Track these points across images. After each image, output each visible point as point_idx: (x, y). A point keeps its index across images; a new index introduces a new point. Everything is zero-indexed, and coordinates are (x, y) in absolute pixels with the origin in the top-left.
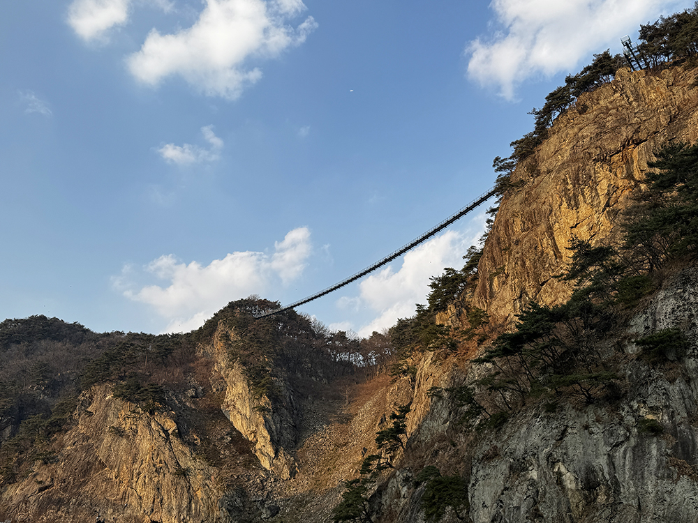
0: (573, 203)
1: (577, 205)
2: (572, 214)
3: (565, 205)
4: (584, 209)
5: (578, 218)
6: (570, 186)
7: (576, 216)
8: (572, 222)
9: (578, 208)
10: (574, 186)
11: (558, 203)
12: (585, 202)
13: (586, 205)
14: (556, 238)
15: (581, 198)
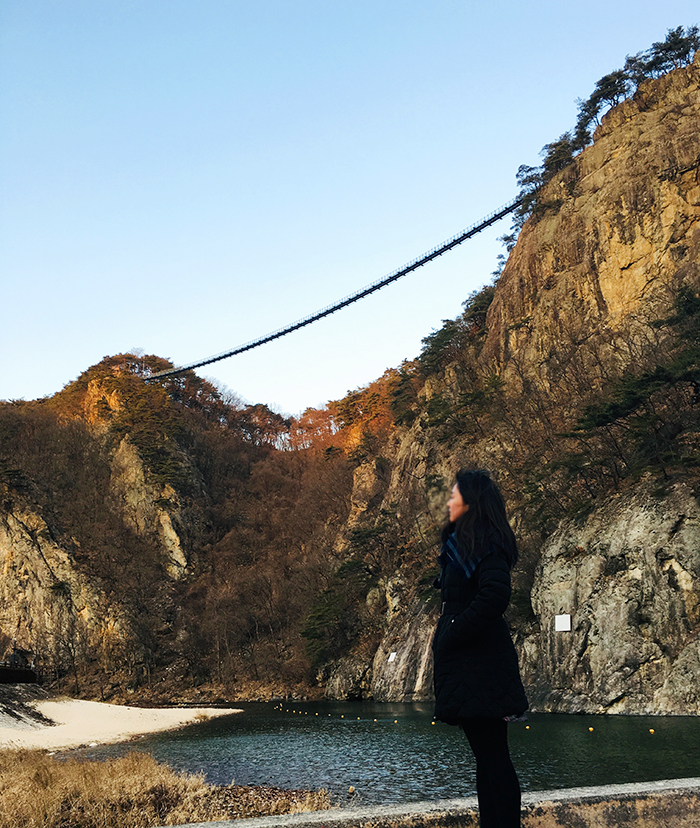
0: (627, 235)
1: (632, 239)
2: (626, 250)
3: (616, 237)
4: (641, 245)
5: (632, 256)
6: (625, 212)
7: (630, 253)
8: (624, 261)
9: (633, 242)
10: (630, 213)
11: (608, 234)
12: (643, 235)
13: (644, 239)
14: (600, 282)
15: (637, 228)
